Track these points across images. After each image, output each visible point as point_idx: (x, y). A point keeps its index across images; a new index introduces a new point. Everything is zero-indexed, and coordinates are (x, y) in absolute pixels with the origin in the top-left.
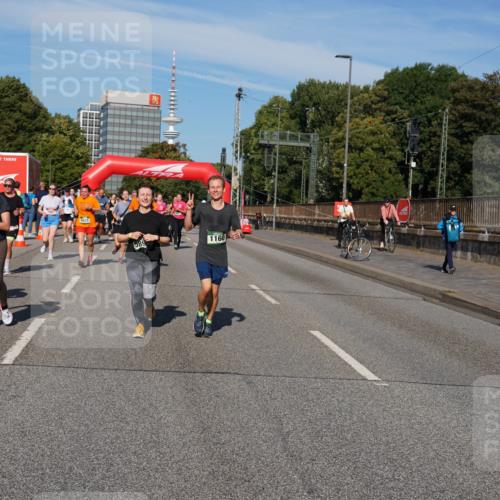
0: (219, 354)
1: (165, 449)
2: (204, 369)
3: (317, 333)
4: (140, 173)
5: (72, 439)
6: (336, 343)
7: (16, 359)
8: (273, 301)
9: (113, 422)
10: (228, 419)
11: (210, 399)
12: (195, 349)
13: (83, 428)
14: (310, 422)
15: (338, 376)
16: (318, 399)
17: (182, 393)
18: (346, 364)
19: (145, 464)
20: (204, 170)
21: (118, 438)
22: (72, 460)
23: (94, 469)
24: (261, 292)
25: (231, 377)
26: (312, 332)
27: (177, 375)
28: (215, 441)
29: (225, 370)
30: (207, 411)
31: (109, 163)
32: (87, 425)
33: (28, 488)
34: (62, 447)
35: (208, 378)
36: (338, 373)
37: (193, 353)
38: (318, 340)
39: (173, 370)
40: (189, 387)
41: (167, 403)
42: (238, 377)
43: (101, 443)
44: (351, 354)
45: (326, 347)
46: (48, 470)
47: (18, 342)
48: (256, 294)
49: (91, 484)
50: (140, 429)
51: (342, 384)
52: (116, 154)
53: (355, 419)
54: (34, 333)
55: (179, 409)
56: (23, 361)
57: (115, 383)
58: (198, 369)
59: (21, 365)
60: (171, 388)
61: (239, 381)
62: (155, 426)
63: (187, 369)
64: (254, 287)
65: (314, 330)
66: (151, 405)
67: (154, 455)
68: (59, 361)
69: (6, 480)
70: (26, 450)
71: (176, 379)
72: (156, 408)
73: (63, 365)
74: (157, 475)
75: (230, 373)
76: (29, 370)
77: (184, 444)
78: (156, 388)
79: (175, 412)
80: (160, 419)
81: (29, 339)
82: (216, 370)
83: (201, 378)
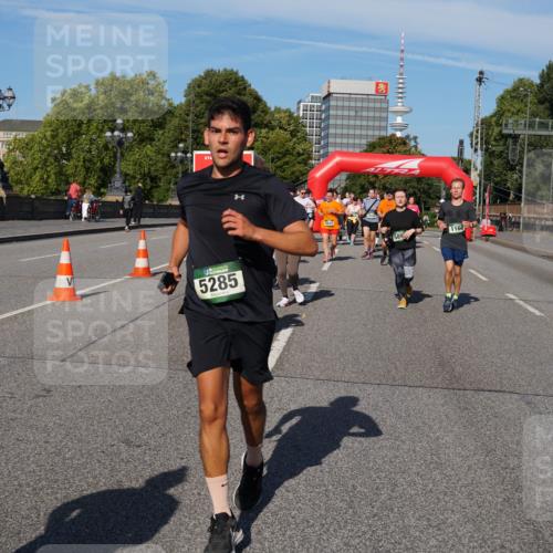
0: (489, 370)
1: (449, 471)
2: (475, 387)
4: (372, 170)
5: (348, 455)
8: (537, 313)
10: (512, 442)
11: (488, 420)
12: (461, 364)
17: (455, 411)
19: (431, 486)
20: (443, 165)
21: (397, 457)
24: (521, 303)
25: (508, 396)
27: (446, 392)
28: (502, 464)
29: (498, 388)
30: (488, 433)
31: (337, 159)
34: (340, 463)
35: (482, 396)
37: (459, 369)
39: (440, 386)
40: (462, 405)
41: (441, 422)
42: (516, 396)
43: (380, 462)
46: (330, 487)
48: (516, 304)
49: (378, 504)
50: (418, 449)
52: (345, 150)
54: (284, 343)
55: (456, 429)
56: (280, 372)
57: (381, 399)
58: (468, 386)
59: (279, 376)
60: (443, 406)
61: (516, 400)
62: (433, 446)
63: (455, 386)
64: (512, 296)
66: (423, 423)
67: (439, 477)
68: (317, 373)
69: (290, 494)
71: (445, 396)
72: (431, 428)
73: (322, 377)
74: (447, 499)
75: (504, 392)
76: (288, 382)
77: (470, 467)
78: (427, 405)
79: (452, 431)
80: (438, 438)
81: (281, 349)
82: (488, 388)
83: (473, 396)
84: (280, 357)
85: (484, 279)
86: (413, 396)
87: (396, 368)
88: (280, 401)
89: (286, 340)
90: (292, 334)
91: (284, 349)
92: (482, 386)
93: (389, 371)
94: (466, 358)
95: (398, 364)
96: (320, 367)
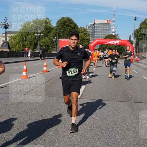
0: (138, 97)
1: (128, 124)
2: (134, 101)
4: (106, 43)
5: (100, 120)
7: (80, 97)
9: (111, 115)
12: (131, 95)
13: (103, 117)
17: (129, 108)
19: (123, 128)
21: (114, 120)
22: (102, 126)
23: (109, 129)
25: (143, 104)
27: (126, 103)
31: (97, 41)
32: (104, 116)
33: (92, 133)
34: (98, 122)
35: (136, 104)
37: (130, 97)
39: (125, 101)
40: (131, 106)
41: (125, 111)
42: (145, 104)
46: (96, 128)
48: (145, 79)
49: (109, 133)
50: (119, 118)
52: (99, 38)
56: (82, 98)
57: (109, 105)
60: (126, 106)
61: (146, 105)
62: (123, 117)
63: (129, 101)
64: (144, 77)
66: (121, 111)
67: (125, 126)
68: (92, 98)
70: (89, 122)
71: (126, 104)
72: (123, 112)
74: (127, 131)
75: (142, 103)
76: (84, 100)
77: (133, 123)
78: (121, 106)
79: (128, 113)
80: (125, 115)
82: (138, 102)
83: (134, 104)
86: (118, 104)
87: (113, 96)
91: (83, 91)
92: (136, 101)
93: (111, 97)
95: (114, 95)
96: (93, 96)
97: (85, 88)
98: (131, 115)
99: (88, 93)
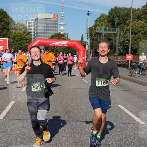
0: (82, 114)
2: (76, 120)
3: (120, 106)
4: (51, 45)
6: (128, 109)
7: (4, 117)
10: (86, 139)
11: (79, 132)
12: (73, 112)
14: (118, 140)
15: (129, 122)
16: (121, 131)
17: (68, 129)
18: (132, 118)
20: (75, 43)
26: (118, 105)
30: (78, 136)
31: (38, 41)
36: (129, 121)
37: (72, 114)
38: (121, 108)
40: (71, 127)
44: (133, 114)
45: (124, 111)
47: (5, 111)
51: (131, 125)
52: (41, 38)
53: (136, 139)
54: (11, 107)
56: (7, 118)
58: (74, 120)
59: (6, 119)
62: (58, 142)
63: (69, 120)
65: (119, 104)
68: (21, 117)
73: (22, 119)
76: (9, 121)
79: (65, 136)
80: (60, 139)
81: (9, 109)
82: (81, 120)
83: (75, 123)
84: (8, 112)
85: (87, 82)
88: (5, 128)
89: (12, 105)
90: (15, 103)
91: (11, 108)
92: (79, 120)
94: (76, 110)
95: (51, 113)
96: (22, 115)
97: (13, 105)
98: (69, 138)
99: (17, 111)
